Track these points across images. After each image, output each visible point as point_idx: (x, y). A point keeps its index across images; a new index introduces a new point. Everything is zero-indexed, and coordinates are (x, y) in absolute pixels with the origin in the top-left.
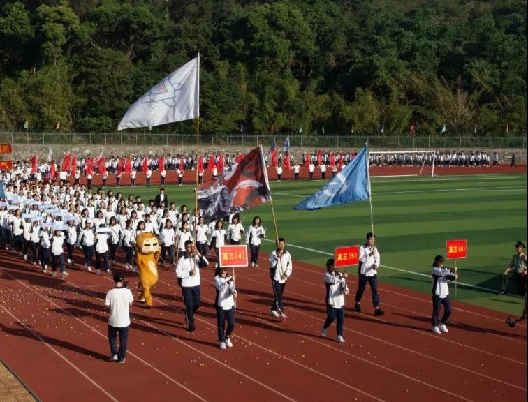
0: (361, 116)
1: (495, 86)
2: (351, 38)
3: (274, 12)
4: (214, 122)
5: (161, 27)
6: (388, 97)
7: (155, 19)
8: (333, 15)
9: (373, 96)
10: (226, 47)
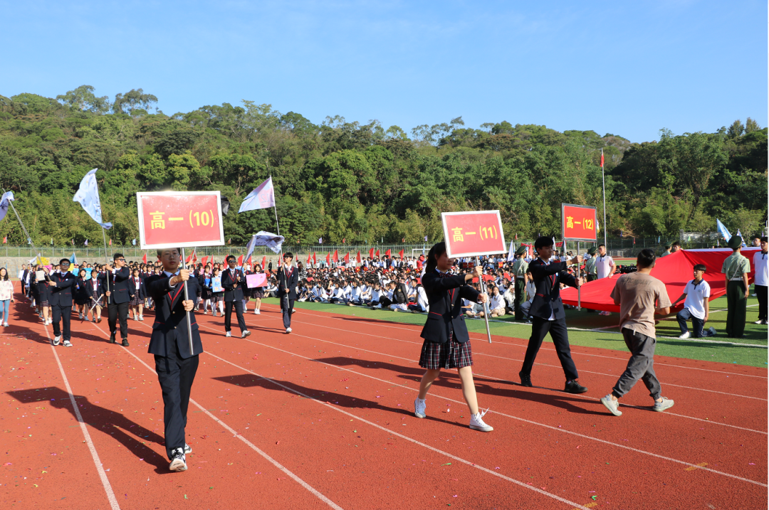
0: (410, 230)
1: (506, 206)
2: (402, 174)
3: (345, 156)
4: (300, 237)
5: (261, 169)
6: (429, 216)
7: (256, 163)
8: (388, 159)
9: (419, 215)
10: (310, 183)
